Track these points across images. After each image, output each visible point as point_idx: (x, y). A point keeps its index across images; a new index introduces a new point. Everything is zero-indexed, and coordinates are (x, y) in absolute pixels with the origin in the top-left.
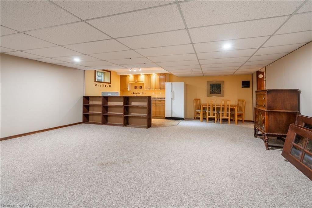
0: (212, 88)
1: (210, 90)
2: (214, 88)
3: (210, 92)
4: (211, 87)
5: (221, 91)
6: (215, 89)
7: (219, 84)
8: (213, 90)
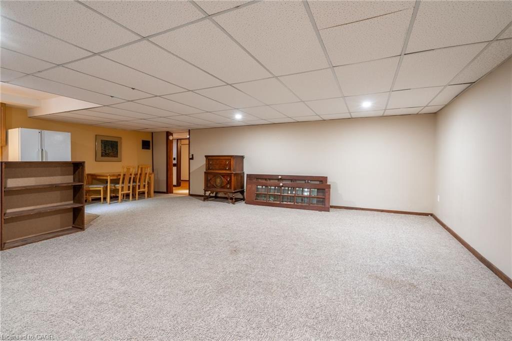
0: (105, 147)
1: (102, 150)
2: (107, 148)
3: (102, 153)
4: (103, 145)
5: (117, 152)
6: (109, 149)
7: (114, 141)
8: (105, 151)
